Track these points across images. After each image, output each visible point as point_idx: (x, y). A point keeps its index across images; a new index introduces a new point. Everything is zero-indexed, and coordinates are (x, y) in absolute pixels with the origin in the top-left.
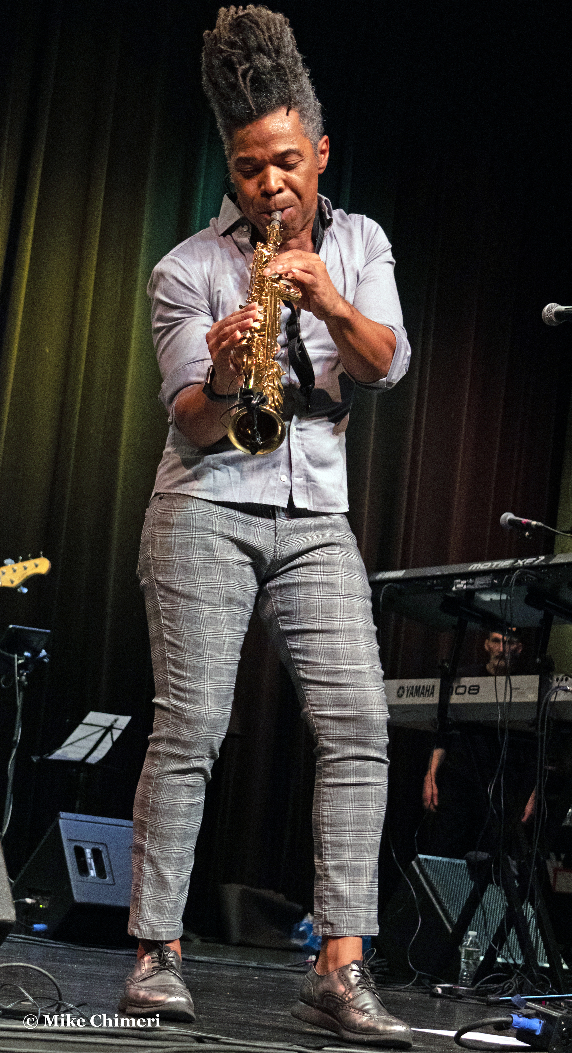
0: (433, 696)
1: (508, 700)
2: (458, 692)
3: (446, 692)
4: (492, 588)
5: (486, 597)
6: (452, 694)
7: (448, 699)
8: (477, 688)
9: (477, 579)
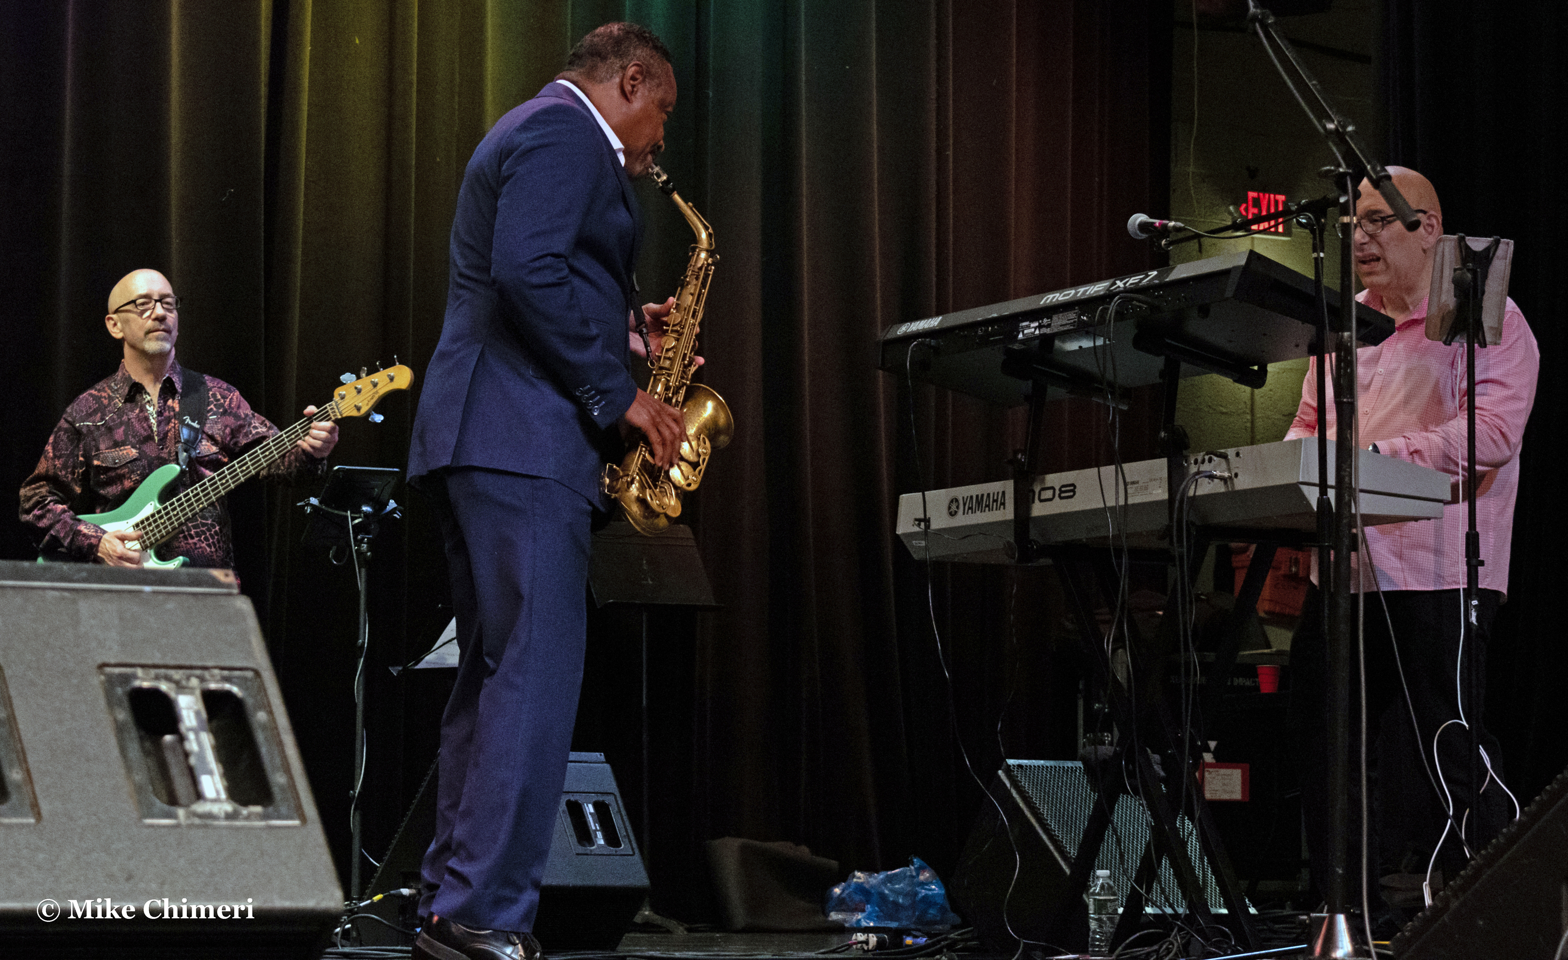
0: (1004, 508)
1: (1122, 502)
2: (1042, 497)
3: (1023, 500)
4: (1080, 330)
5: (1072, 346)
6: (1033, 502)
7: (1029, 509)
8: (1072, 488)
9: (1055, 318)
